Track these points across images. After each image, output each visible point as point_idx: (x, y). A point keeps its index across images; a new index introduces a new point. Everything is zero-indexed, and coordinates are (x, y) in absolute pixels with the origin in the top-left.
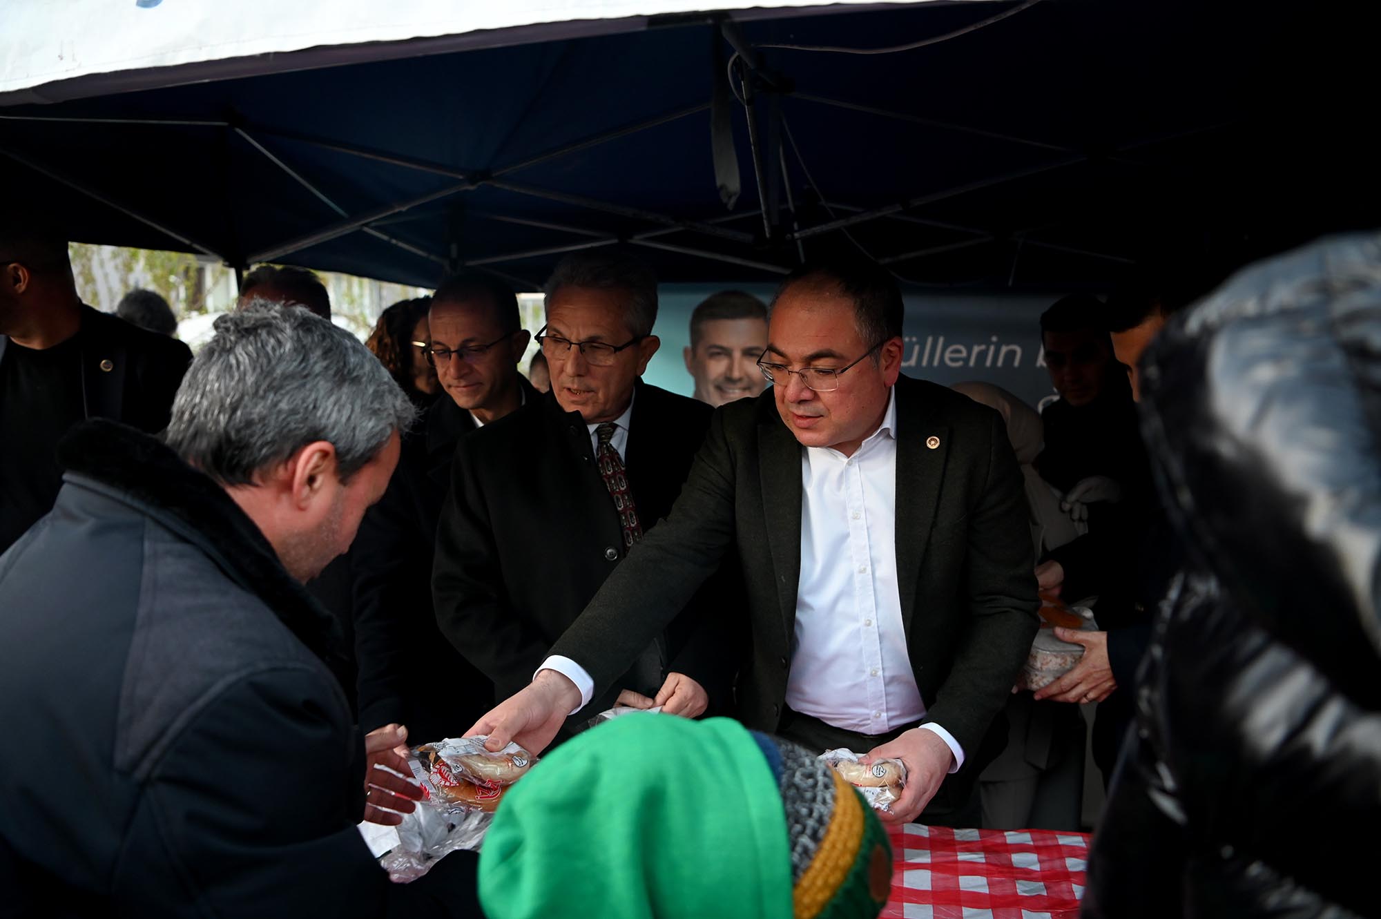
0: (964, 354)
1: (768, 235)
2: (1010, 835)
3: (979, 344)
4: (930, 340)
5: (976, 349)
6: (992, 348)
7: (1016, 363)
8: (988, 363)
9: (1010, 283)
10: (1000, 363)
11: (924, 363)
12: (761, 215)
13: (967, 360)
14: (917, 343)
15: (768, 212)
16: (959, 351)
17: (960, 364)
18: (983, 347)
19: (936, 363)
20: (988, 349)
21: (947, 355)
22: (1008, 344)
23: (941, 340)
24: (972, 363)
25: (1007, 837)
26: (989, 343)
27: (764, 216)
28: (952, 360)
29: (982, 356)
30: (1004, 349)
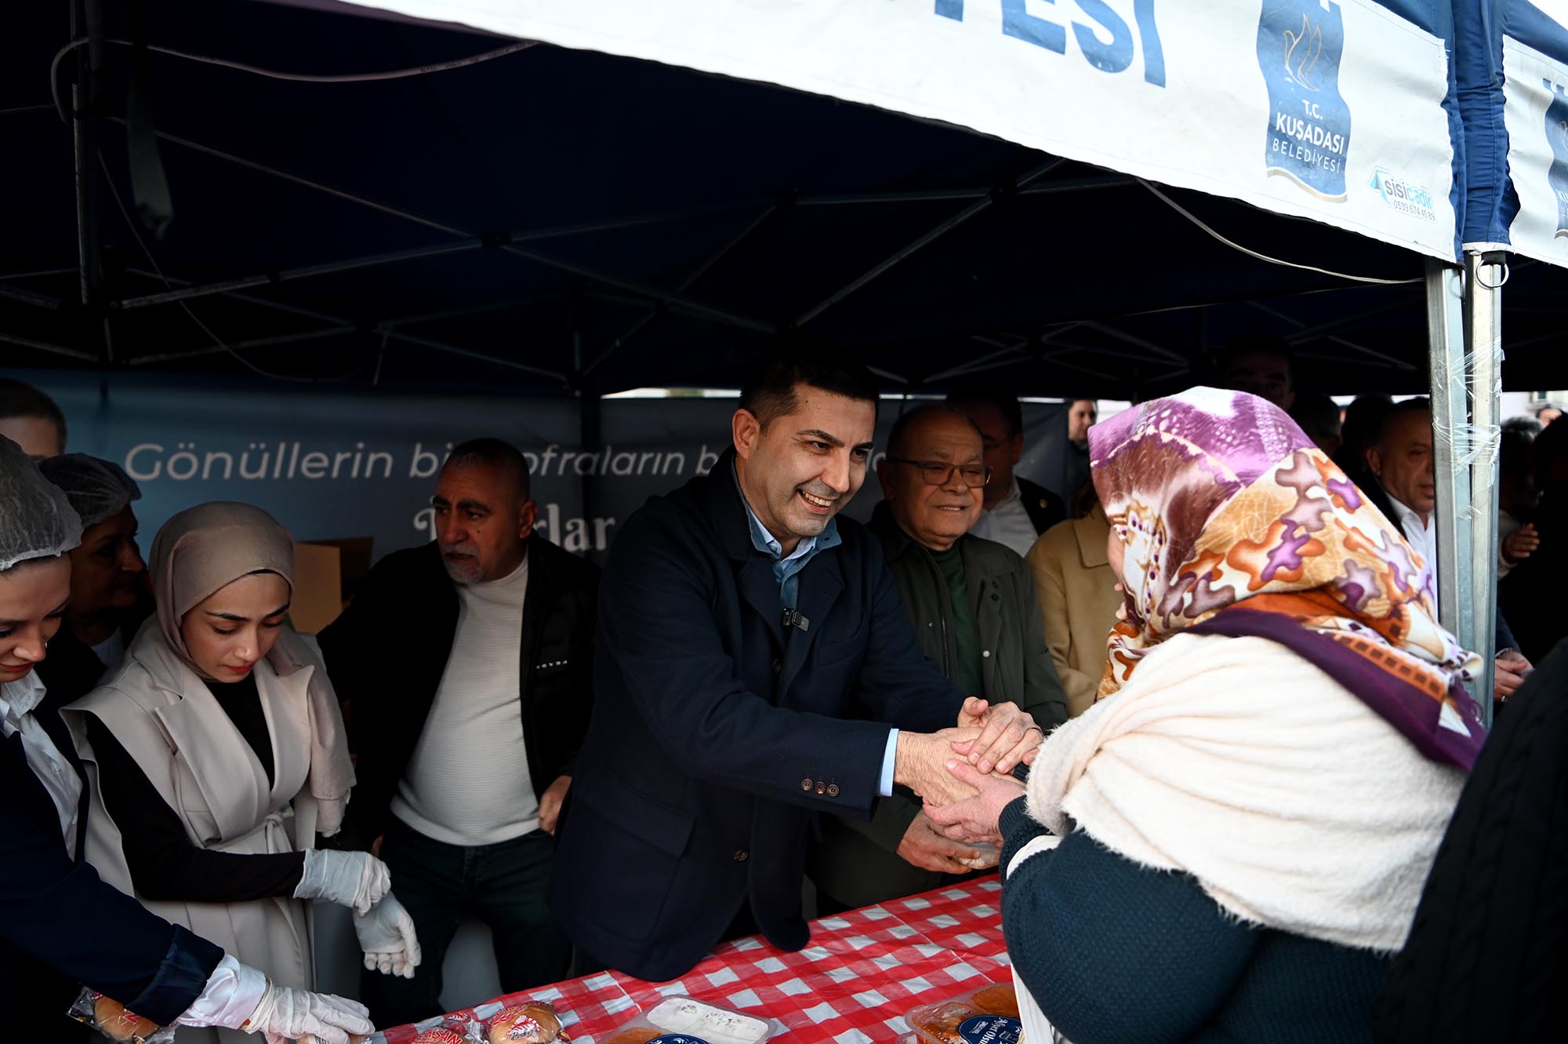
0: (326, 463)
1: (84, 301)
2: (480, 1011)
3: (343, 452)
4: (282, 447)
5: (340, 458)
6: (358, 457)
7: (387, 473)
8: (355, 473)
9: (376, 382)
10: (368, 473)
11: (277, 474)
12: (79, 273)
13: (329, 470)
14: (265, 450)
15: (87, 269)
16: (318, 460)
17: (321, 474)
18: (348, 455)
19: (291, 474)
20: (353, 458)
21: (305, 465)
22: (376, 451)
23: (296, 447)
24: (335, 473)
25: (478, 1014)
26: (354, 451)
27: (82, 273)
28: (310, 470)
29: (347, 465)
30: (372, 458)
